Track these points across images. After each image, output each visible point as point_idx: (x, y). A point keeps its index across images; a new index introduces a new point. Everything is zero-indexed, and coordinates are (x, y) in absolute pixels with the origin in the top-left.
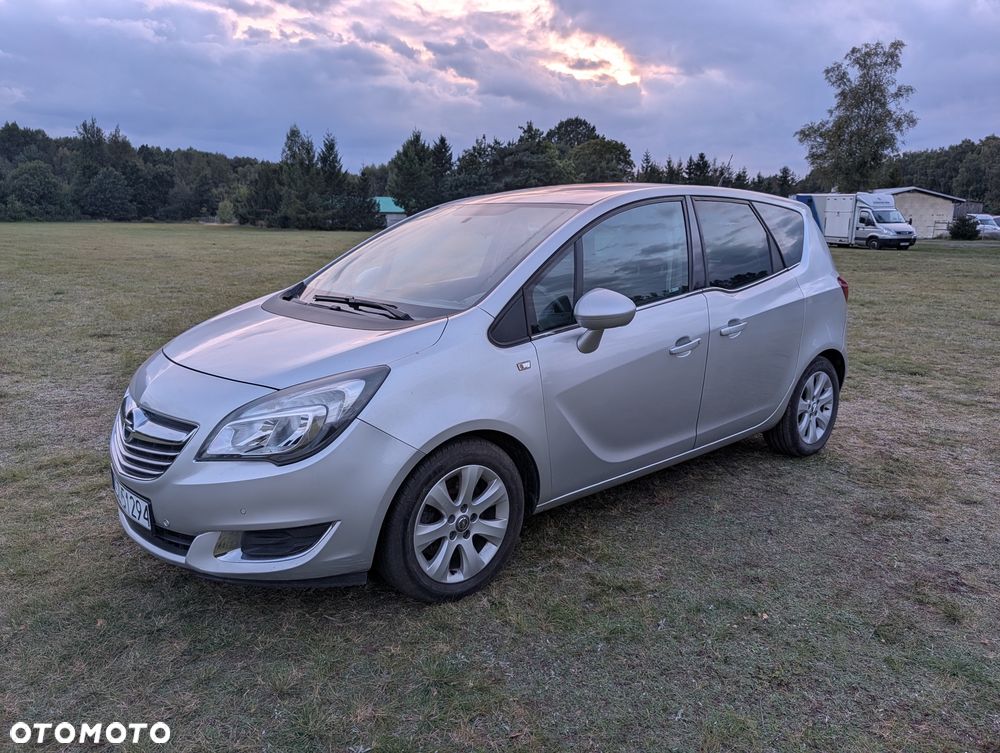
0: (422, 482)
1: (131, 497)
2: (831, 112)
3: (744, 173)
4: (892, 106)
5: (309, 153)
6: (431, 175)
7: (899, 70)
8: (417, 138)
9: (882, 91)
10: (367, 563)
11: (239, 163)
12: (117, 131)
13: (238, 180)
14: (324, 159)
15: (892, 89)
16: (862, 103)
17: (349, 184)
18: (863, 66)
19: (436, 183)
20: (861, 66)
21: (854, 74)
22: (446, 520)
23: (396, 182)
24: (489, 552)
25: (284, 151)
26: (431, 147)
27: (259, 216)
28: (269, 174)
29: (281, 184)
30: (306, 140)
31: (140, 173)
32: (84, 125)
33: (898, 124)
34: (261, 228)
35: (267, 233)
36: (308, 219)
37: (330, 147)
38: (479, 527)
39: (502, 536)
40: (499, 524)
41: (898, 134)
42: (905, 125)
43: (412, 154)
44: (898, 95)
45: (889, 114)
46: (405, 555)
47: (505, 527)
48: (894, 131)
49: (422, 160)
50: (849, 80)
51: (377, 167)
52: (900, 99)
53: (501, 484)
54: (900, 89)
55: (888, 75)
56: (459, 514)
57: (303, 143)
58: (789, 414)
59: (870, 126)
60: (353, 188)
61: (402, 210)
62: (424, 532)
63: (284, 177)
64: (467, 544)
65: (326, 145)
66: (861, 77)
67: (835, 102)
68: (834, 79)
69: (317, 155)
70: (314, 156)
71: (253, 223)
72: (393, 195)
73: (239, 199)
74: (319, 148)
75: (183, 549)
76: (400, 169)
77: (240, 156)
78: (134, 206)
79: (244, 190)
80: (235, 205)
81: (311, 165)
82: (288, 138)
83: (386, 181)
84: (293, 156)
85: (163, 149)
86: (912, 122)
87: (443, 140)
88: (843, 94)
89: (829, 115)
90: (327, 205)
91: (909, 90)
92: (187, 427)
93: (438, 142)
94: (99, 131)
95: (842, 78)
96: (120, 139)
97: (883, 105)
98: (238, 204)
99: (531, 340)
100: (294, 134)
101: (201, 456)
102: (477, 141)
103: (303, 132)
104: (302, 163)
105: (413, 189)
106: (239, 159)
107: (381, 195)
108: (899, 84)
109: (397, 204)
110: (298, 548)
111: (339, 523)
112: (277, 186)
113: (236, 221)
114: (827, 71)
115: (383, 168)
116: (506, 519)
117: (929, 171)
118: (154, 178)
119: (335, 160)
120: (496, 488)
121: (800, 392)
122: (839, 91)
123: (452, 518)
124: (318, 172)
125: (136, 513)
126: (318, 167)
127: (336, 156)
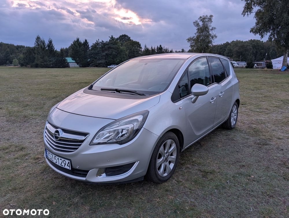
1: (61, 159)
2: (195, 34)
3: (172, 50)
4: (211, 32)
5: (44, 44)
6: (83, 51)
7: (212, 23)
8: (78, 40)
9: (208, 28)
11: (18, 47)
13: (19, 52)
14: (49, 46)
15: (211, 28)
16: (203, 32)
17: (57, 54)
18: (203, 22)
19: (85, 53)
20: (202, 21)
21: (201, 23)
23: (72, 53)
24: (172, 166)
25: (35, 43)
26: (82, 42)
27: (27, 64)
28: (30, 51)
29: (35, 53)
30: (42, 40)
33: (213, 37)
34: (29, 68)
35: (31, 69)
36: (44, 64)
37: (50, 42)
38: (170, 158)
39: (175, 160)
40: (174, 157)
41: (212, 40)
42: (214, 38)
43: (76, 44)
44: (212, 30)
45: (210, 35)
48: (211, 39)
49: (80, 46)
50: (199, 25)
51: (65, 48)
52: (213, 31)
54: (212, 28)
55: (209, 24)
56: (166, 155)
57: (41, 41)
59: (205, 38)
60: (59, 55)
61: (74, 61)
62: (159, 162)
63: (36, 51)
64: (167, 164)
65: (49, 41)
66: (202, 24)
67: (196, 31)
68: (196, 25)
69: (46, 45)
71: (26, 66)
72: (71, 57)
73: (21, 59)
74: (47, 43)
75: (85, 175)
76: (73, 49)
77: (19, 45)
79: (22, 56)
80: (19, 61)
81: (45, 48)
82: (36, 39)
83: (68, 53)
84: (38, 45)
86: (216, 37)
87: (86, 41)
88: (198, 29)
89: (195, 35)
90: (50, 60)
91: (215, 28)
93: (84, 41)
95: (198, 25)
97: (208, 32)
98: (20, 60)
99: (181, 100)
100: (38, 38)
101: (91, 144)
102: (96, 41)
103: (41, 38)
104: (41, 47)
105: (77, 55)
106: (19, 46)
107: (67, 57)
108: (212, 27)
109: (73, 60)
111: (139, 162)
112: (33, 54)
113: (20, 65)
114: (194, 23)
115: (66, 49)
116: (176, 155)
117: (219, 50)
119: (52, 46)
120: (174, 146)
122: (197, 28)
123: (164, 156)
124: (47, 50)
125: (63, 164)
126: (47, 48)
127: (53, 45)
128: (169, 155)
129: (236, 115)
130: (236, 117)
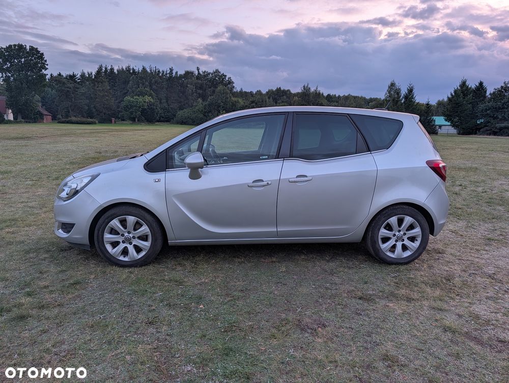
5: (398, 95)
6: (470, 103)
8: (464, 84)
12: (317, 88)
14: (406, 97)
19: (473, 108)
25: (386, 94)
26: (473, 87)
28: (378, 106)
30: (398, 88)
32: (304, 87)
37: (410, 91)
49: (465, 95)
57: (396, 89)
60: (421, 112)
61: (449, 124)
65: (408, 90)
70: (401, 96)
72: (443, 115)
74: (404, 92)
81: (399, 100)
82: (389, 87)
84: (390, 96)
85: (337, 96)
87: (481, 84)
93: (478, 85)
94: (309, 88)
96: (318, 92)
100: (393, 85)
102: (504, 83)
103: (397, 84)
104: (394, 100)
105: (457, 112)
106: (371, 99)
107: (435, 116)
109: (446, 120)
119: (412, 98)
124: (402, 104)
126: (402, 101)
127: (413, 96)
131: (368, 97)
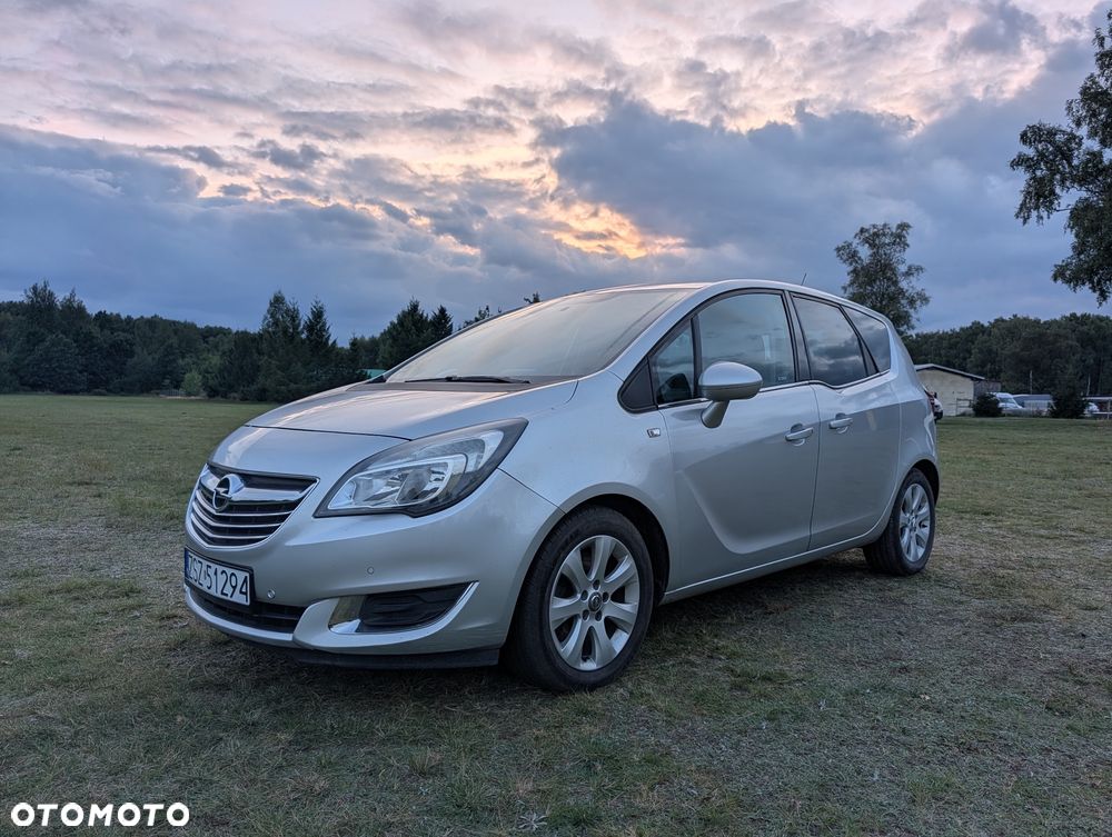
0: (559, 545)
1: (223, 572)
2: (845, 288)
4: (904, 284)
5: (294, 321)
7: (908, 250)
8: (415, 307)
9: (893, 270)
10: (501, 636)
11: (210, 333)
12: (73, 295)
13: (209, 350)
14: (311, 327)
15: (903, 268)
16: (874, 281)
17: (338, 354)
18: (872, 246)
20: (870, 245)
21: (865, 253)
22: (579, 596)
23: (390, 353)
24: (620, 640)
25: (266, 318)
26: (430, 318)
27: (231, 388)
28: (245, 343)
29: (260, 353)
30: (291, 307)
31: (95, 341)
32: (35, 288)
33: (912, 302)
34: (234, 401)
35: (239, 406)
36: (289, 391)
37: (318, 314)
38: (610, 609)
39: (632, 621)
40: (629, 607)
41: (912, 311)
42: (918, 302)
43: (408, 323)
44: (908, 274)
45: (901, 292)
46: (541, 628)
47: (635, 612)
48: (907, 308)
49: (419, 331)
50: (860, 258)
51: (367, 338)
52: (911, 277)
53: (632, 561)
54: (910, 268)
55: (897, 255)
56: (591, 591)
57: (288, 310)
58: (891, 526)
59: (884, 303)
60: (342, 359)
62: (559, 606)
63: (264, 346)
64: (599, 626)
65: (313, 312)
66: (871, 256)
67: (847, 280)
68: (845, 257)
69: (302, 323)
70: (299, 324)
71: (225, 396)
73: (210, 370)
74: (305, 315)
75: (290, 626)
76: (395, 339)
77: (212, 325)
78: (84, 377)
79: (215, 360)
80: (204, 377)
81: (296, 333)
82: (271, 304)
83: (377, 354)
84: (276, 323)
85: (123, 316)
86: (925, 300)
87: (443, 311)
88: (854, 271)
89: (843, 291)
90: (312, 377)
91: (919, 269)
92: (303, 483)
93: (437, 312)
94: (51, 294)
95: (853, 256)
96: (75, 305)
97: (895, 283)
98: (209, 375)
99: (658, 409)
100: (278, 301)
101: (322, 512)
102: (480, 312)
103: (288, 299)
104: (285, 332)
106: (211, 328)
107: (370, 367)
108: (908, 263)
110: (430, 614)
111: (477, 584)
112: (255, 356)
113: (205, 394)
114: (838, 249)
115: (373, 340)
116: (637, 603)
117: (943, 352)
118: (111, 346)
119: (323, 329)
120: (626, 566)
121: (900, 505)
122: (851, 268)
123: (585, 594)
124: (303, 341)
125: (228, 590)
126: (304, 336)
127: (324, 324)
128: (605, 595)
129: (927, 523)
130: (926, 531)
131: (201, 325)
